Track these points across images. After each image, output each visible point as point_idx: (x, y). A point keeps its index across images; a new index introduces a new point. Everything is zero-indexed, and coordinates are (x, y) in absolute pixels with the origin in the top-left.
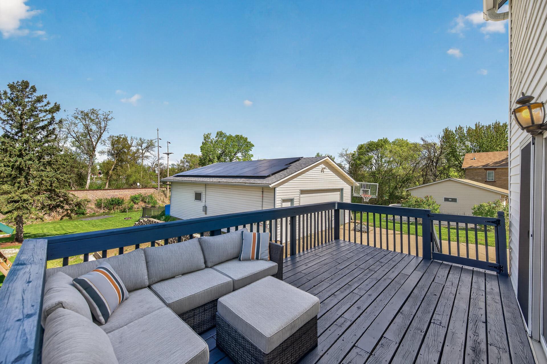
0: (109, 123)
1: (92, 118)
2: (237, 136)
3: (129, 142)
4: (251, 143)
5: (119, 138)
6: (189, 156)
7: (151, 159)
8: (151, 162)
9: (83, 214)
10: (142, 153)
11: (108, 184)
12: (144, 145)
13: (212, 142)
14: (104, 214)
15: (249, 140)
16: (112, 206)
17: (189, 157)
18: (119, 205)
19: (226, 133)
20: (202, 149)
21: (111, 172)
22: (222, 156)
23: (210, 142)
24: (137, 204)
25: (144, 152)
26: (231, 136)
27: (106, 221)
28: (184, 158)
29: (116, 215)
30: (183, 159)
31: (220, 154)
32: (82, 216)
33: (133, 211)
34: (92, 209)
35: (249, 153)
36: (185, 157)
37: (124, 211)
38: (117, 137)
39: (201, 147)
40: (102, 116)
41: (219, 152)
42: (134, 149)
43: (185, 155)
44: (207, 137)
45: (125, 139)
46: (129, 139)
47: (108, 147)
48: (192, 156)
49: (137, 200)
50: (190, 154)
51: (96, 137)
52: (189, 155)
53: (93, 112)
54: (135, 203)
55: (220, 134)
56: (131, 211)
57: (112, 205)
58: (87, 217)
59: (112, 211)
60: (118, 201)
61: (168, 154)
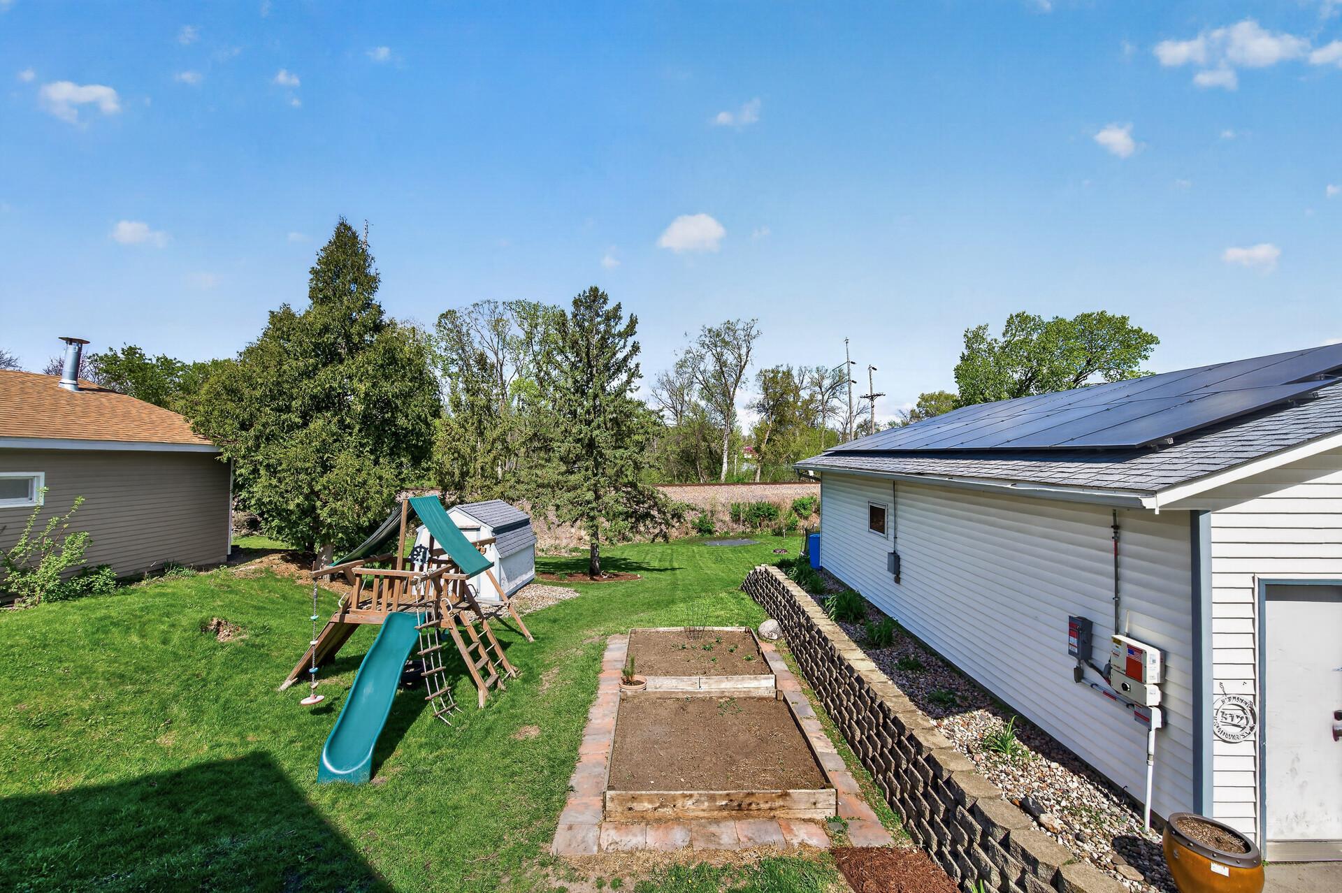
0: (754, 343)
1: (727, 339)
2: (1084, 318)
3: (797, 381)
4: (1144, 332)
5: (775, 372)
6: (932, 399)
7: (841, 414)
8: (841, 420)
9: (710, 532)
10: (824, 403)
11: (759, 472)
12: (827, 383)
13: (991, 350)
14: (744, 535)
15: (1133, 324)
16: (758, 521)
17: (933, 403)
18: (770, 520)
19: (1039, 317)
20: (960, 374)
21: (763, 447)
22: (1028, 387)
23: (985, 351)
24: (806, 518)
25: (826, 397)
26: (1059, 322)
27: (740, 552)
28: (918, 405)
29: (762, 540)
30: (916, 408)
31: (1021, 381)
32: (708, 536)
33: (796, 535)
34: (724, 522)
35: (1136, 369)
36: (923, 403)
37: (778, 533)
38: (773, 371)
39: (957, 370)
40: (742, 333)
41: (1016, 376)
42: (805, 394)
43: (923, 397)
44: (974, 338)
45: (788, 374)
46: (795, 373)
47: (757, 395)
48: (942, 398)
49: (805, 509)
50: (937, 394)
51: (734, 376)
52: (932, 397)
53: (730, 327)
54: (800, 515)
55: (1020, 321)
56: (792, 535)
57: (758, 517)
58: (715, 539)
59: (758, 531)
60: (768, 509)
61: (872, 398)
